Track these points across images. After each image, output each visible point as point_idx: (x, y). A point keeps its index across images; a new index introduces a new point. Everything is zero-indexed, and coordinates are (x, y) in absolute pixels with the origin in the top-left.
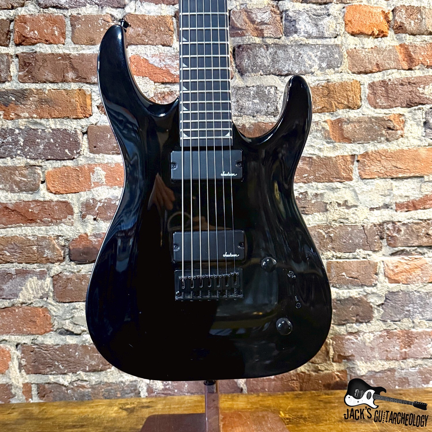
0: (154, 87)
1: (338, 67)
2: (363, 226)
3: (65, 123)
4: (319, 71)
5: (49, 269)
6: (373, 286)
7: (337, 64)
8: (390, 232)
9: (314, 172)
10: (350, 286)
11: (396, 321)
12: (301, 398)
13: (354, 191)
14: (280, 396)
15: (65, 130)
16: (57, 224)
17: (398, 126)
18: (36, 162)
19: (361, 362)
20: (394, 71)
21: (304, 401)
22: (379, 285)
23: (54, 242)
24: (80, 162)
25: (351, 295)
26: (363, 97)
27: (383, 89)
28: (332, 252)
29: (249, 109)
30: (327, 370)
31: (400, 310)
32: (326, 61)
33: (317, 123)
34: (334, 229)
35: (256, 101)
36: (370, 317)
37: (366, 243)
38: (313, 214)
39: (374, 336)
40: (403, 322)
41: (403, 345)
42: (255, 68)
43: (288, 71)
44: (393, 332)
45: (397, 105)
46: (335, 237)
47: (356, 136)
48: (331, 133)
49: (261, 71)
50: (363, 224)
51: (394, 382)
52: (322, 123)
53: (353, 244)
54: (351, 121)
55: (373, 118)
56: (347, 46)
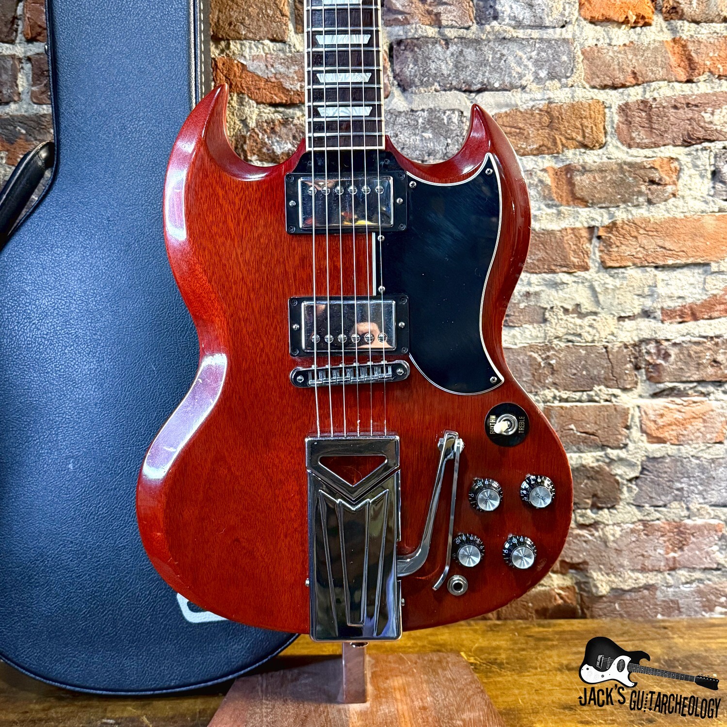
0: (256, 111)
1: (567, 77)
2: (606, 348)
4: (534, 84)
6: (621, 448)
7: (566, 73)
8: (652, 359)
10: (582, 447)
11: (660, 506)
12: (498, 631)
13: (592, 288)
14: (464, 628)
17: (667, 178)
19: (599, 574)
20: (662, 83)
21: (501, 636)
22: (631, 446)
25: (584, 462)
26: (609, 129)
27: (644, 114)
28: (553, 390)
29: (415, 148)
30: (542, 585)
31: (666, 488)
32: (546, 67)
33: (530, 173)
34: (556, 351)
35: (428, 135)
36: (615, 499)
37: (611, 375)
38: (521, 326)
39: (621, 531)
40: (670, 508)
41: (670, 547)
42: (425, 79)
43: (482, 83)
44: (653, 525)
45: (667, 142)
46: (558, 366)
47: (597, 196)
48: (554, 190)
49: (436, 84)
50: (607, 344)
51: (655, 608)
52: (539, 173)
53: (589, 377)
54: (587, 168)
55: (625, 164)
56: (582, 41)
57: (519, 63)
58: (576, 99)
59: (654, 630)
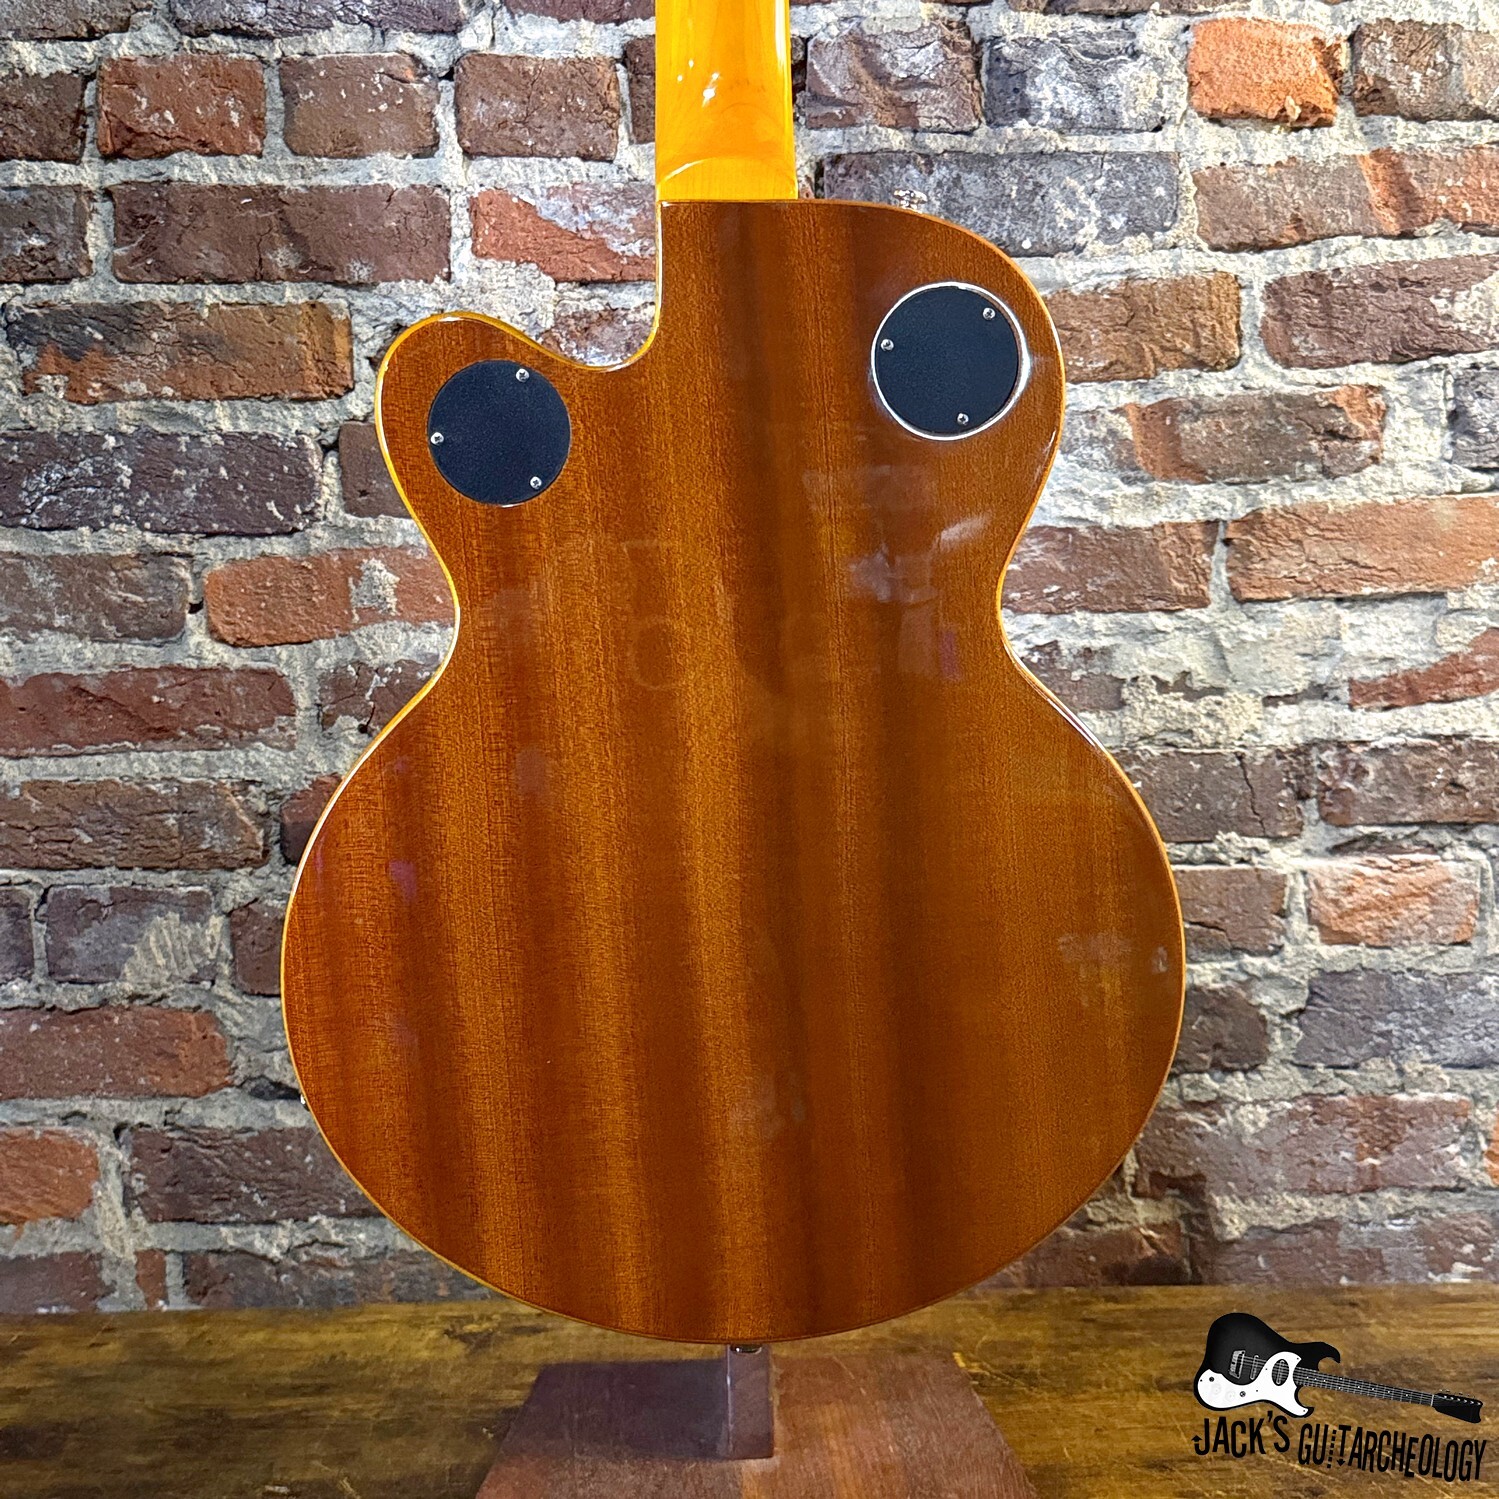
0: (554, 295)
1: (1165, 229)
2: (1240, 757)
3: (266, 414)
4: (1100, 243)
5: (215, 889)
6: (1270, 954)
7: (1163, 220)
8: (1330, 775)
9: (1081, 577)
10: (1193, 952)
11: (1346, 1067)
12: (1027, 1311)
13: (1217, 644)
14: (961, 1303)
15: (267, 436)
16: (242, 744)
17: (1362, 427)
18: (174, 543)
19: (1227, 1198)
20: (1352, 240)
21: (1036, 1319)
22: (1289, 950)
23: (235, 801)
24: (315, 544)
25: (1197, 982)
26: (1246, 329)
27: (1316, 301)
30: (1116, 1221)
31: (1357, 1031)
32: (1123, 209)
33: (1092, 416)
34: (1143, 764)
36: (1259, 1052)
37: (1250, 811)
39: (1269, 1115)
40: (1366, 1071)
41: (1366, 1145)
43: (997, 239)
44: (1333, 1103)
45: (1361, 355)
46: (1147, 793)
47: (1223, 461)
48: (1139, 448)
50: (1242, 750)
51: (1336, 1265)
52: (1110, 417)
53: (1207, 815)
54: (1205, 408)
55: (1279, 400)
56: (1195, 157)
57: (1071, 200)
59: (1332, 1307)
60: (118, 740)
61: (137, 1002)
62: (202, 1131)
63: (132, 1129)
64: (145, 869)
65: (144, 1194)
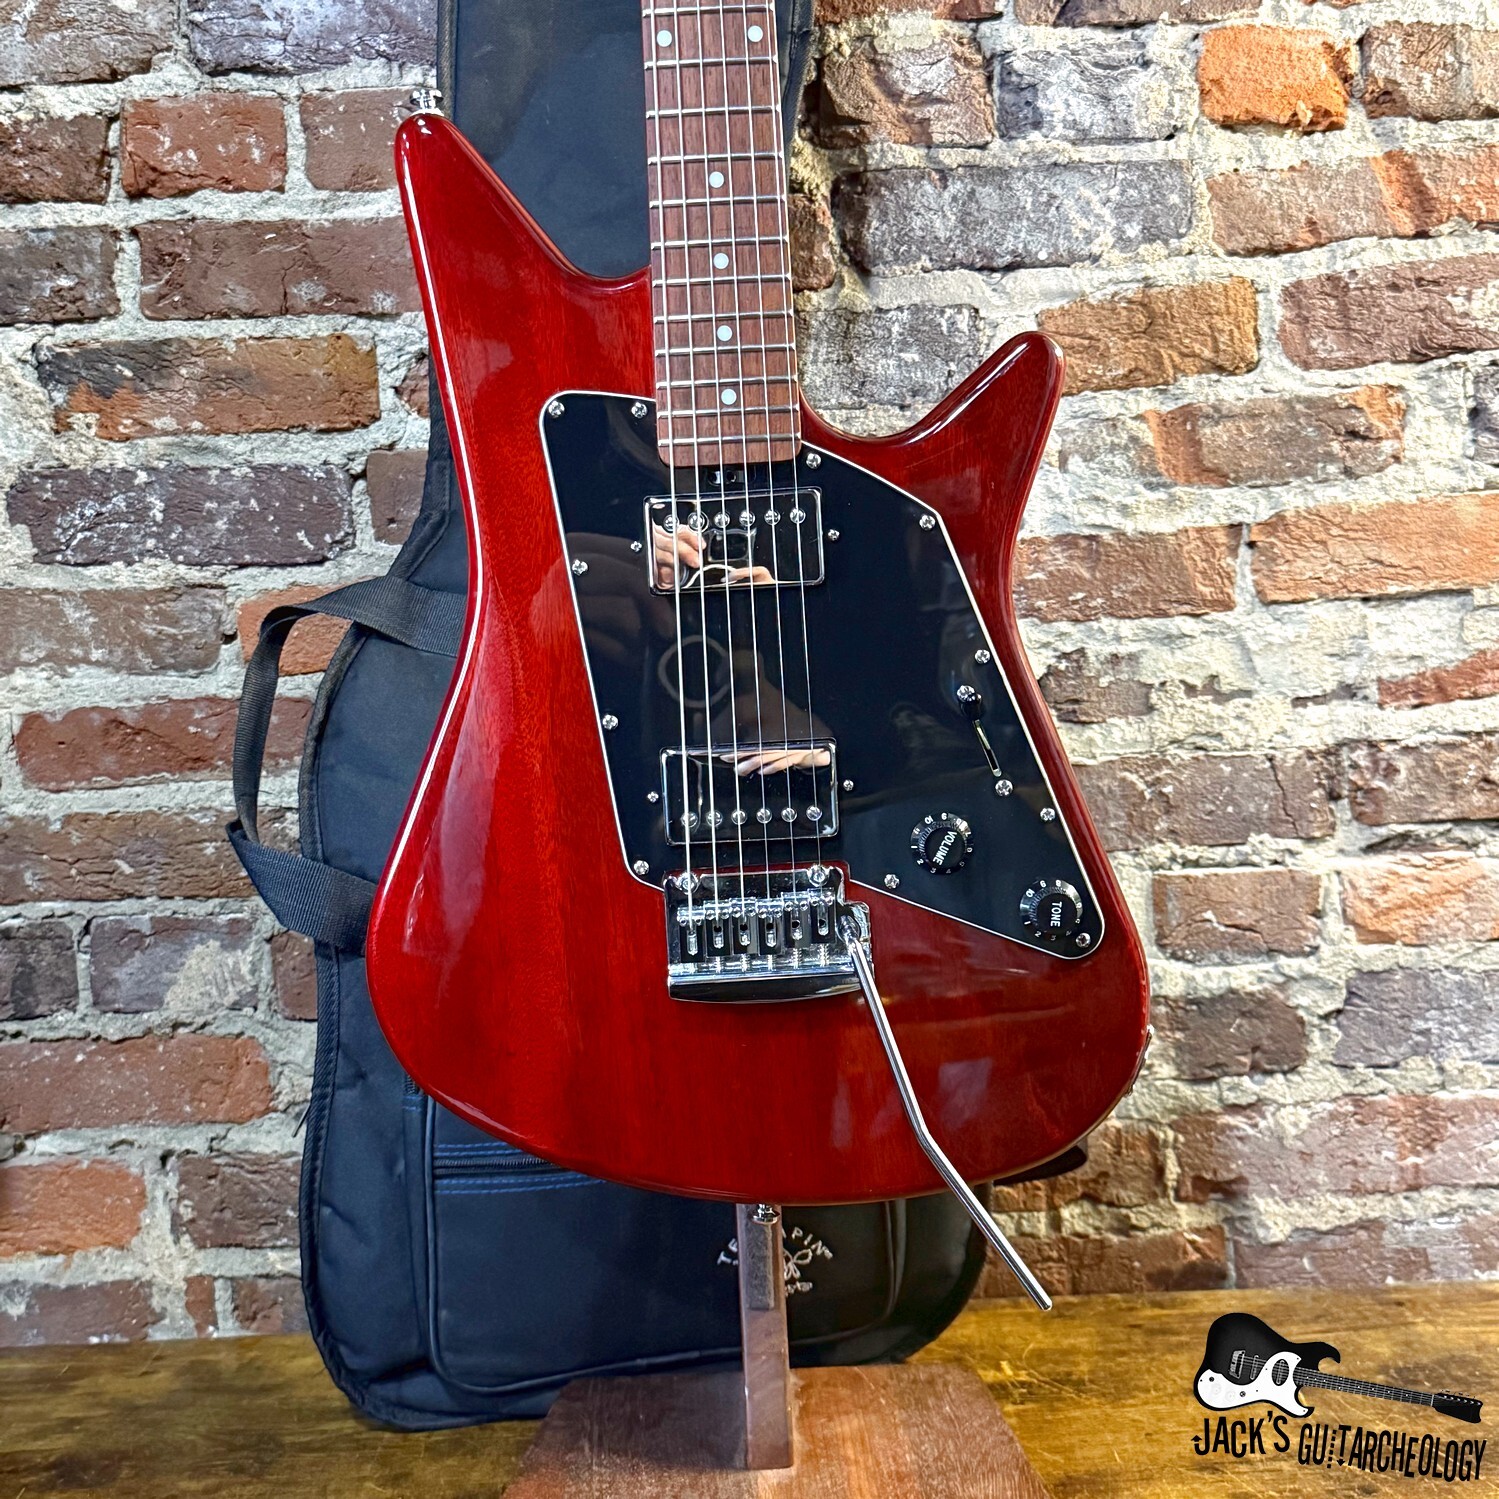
1: (1180, 236)
2: (1271, 759)
3: (295, 446)
4: (1116, 252)
5: (256, 916)
6: (1307, 955)
7: (1177, 227)
8: (1363, 777)
9: (1107, 583)
10: (1229, 954)
11: (1385, 1067)
12: (1072, 1318)
13: (1241, 643)
14: (1005, 1311)
15: (298, 468)
16: (278, 772)
17: (1382, 426)
18: (208, 574)
19: (1270, 1201)
20: (1367, 241)
21: (1082, 1327)
22: (1326, 951)
23: (272, 828)
24: (347, 572)
25: (1234, 985)
26: (1264, 333)
27: (1333, 303)
28: (1170, 844)
29: (887, 382)
30: (1159, 1226)
31: (1396, 1030)
32: (1138, 218)
33: (1113, 423)
34: (1173, 769)
35: (912, 356)
36: (1298, 1054)
37: (1282, 812)
38: (1104, 721)
39: (1310, 1116)
40: (1406, 1070)
41: (1408, 1144)
42: (904, 248)
43: (1013, 251)
44: (1374, 1102)
45: (1379, 355)
46: (1179, 797)
47: (1245, 464)
48: (1160, 455)
49: (924, 257)
50: (1272, 752)
51: (1381, 1265)
52: (1131, 424)
53: (1239, 818)
54: (1225, 412)
55: (1299, 402)
56: (1208, 164)
58: (1199, 278)
59: (1380, 1308)
60: (156, 771)
61: (182, 1031)
62: (248, 1156)
63: (179, 1156)
64: (187, 898)
65: (192, 1221)
